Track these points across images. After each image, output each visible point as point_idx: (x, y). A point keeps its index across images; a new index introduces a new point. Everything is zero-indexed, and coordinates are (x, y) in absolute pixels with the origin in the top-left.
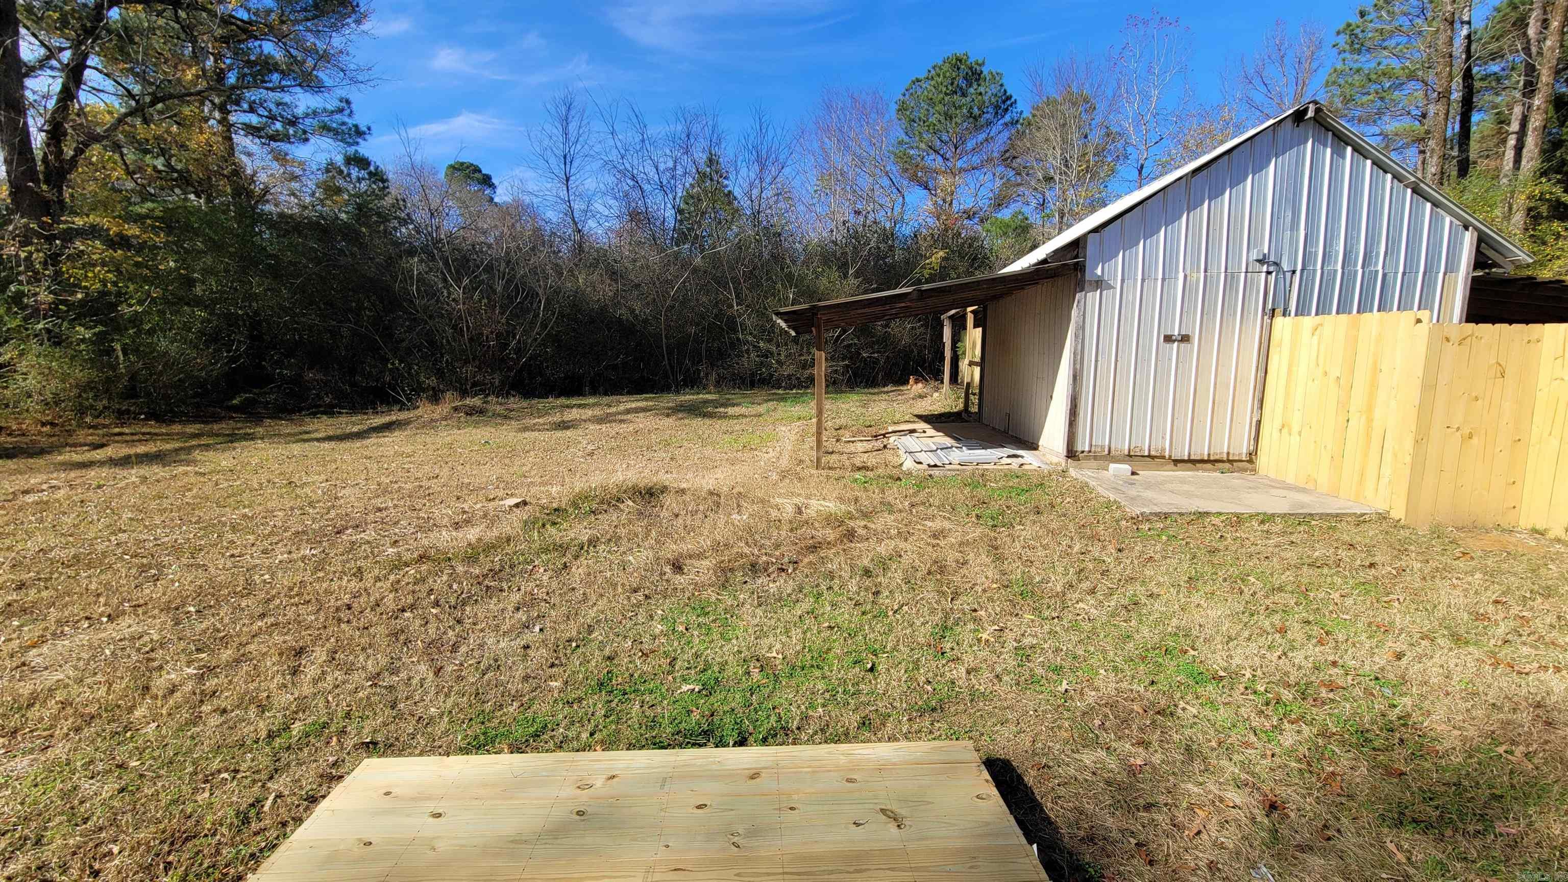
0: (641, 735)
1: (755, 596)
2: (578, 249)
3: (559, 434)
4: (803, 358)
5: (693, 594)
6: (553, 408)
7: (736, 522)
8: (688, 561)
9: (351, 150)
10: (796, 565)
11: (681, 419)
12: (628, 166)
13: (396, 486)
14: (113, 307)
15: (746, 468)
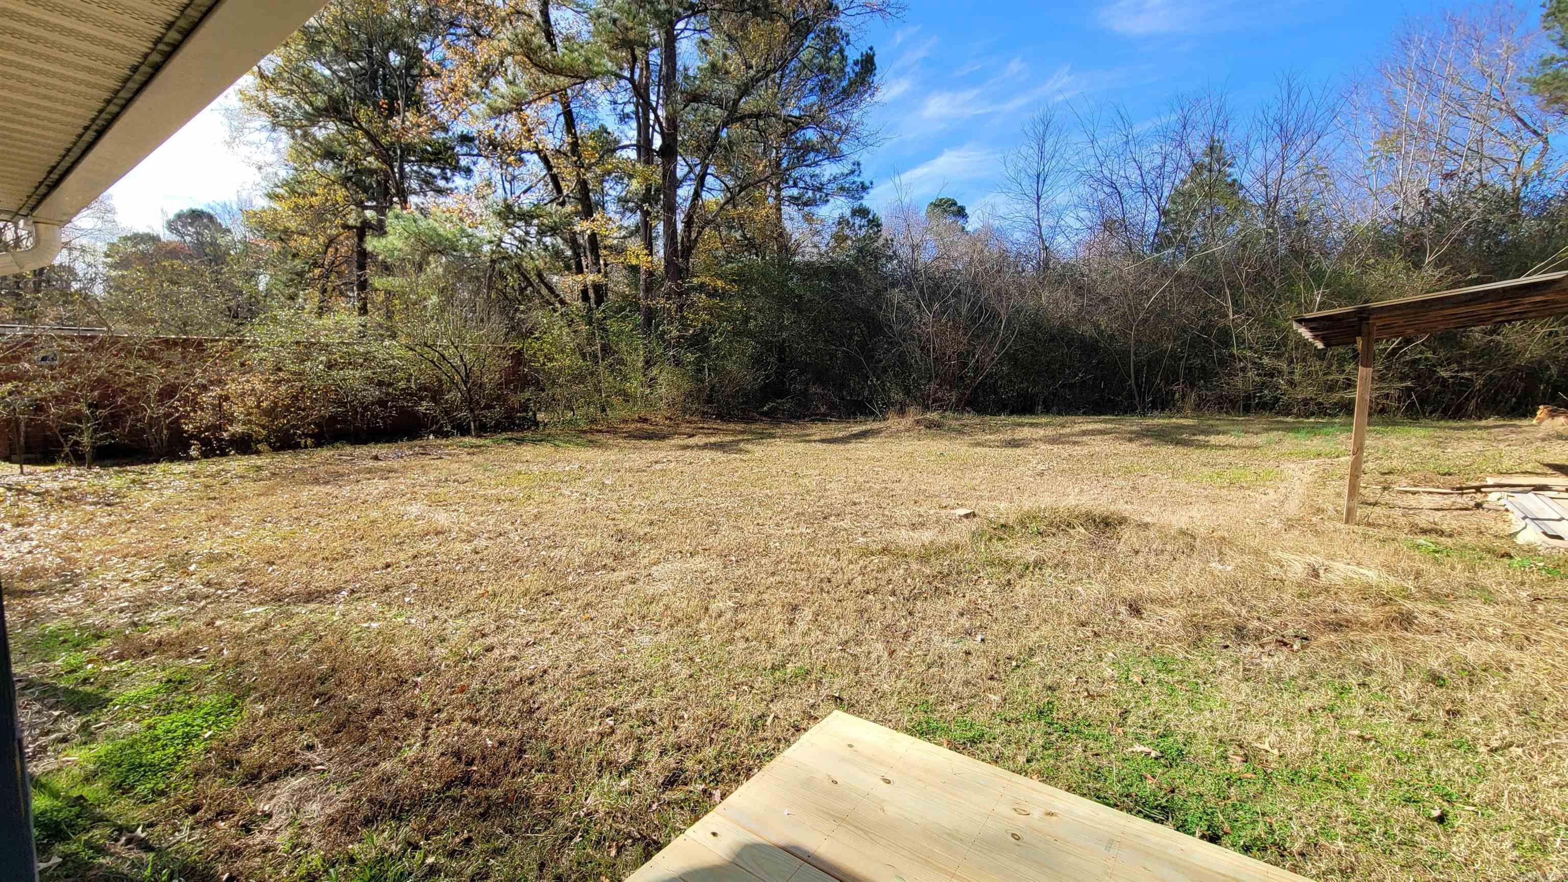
0: (1083, 782)
1: (1241, 667)
2: (1044, 266)
3: (1009, 451)
4: (1330, 378)
5: (1153, 645)
6: (1005, 425)
7: (1216, 572)
8: (1149, 606)
9: (856, 204)
10: (1305, 642)
11: (1147, 445)
12: (1106, 172)
13: (868, 485)
14: (706, 339)
15: (1232, 509)
